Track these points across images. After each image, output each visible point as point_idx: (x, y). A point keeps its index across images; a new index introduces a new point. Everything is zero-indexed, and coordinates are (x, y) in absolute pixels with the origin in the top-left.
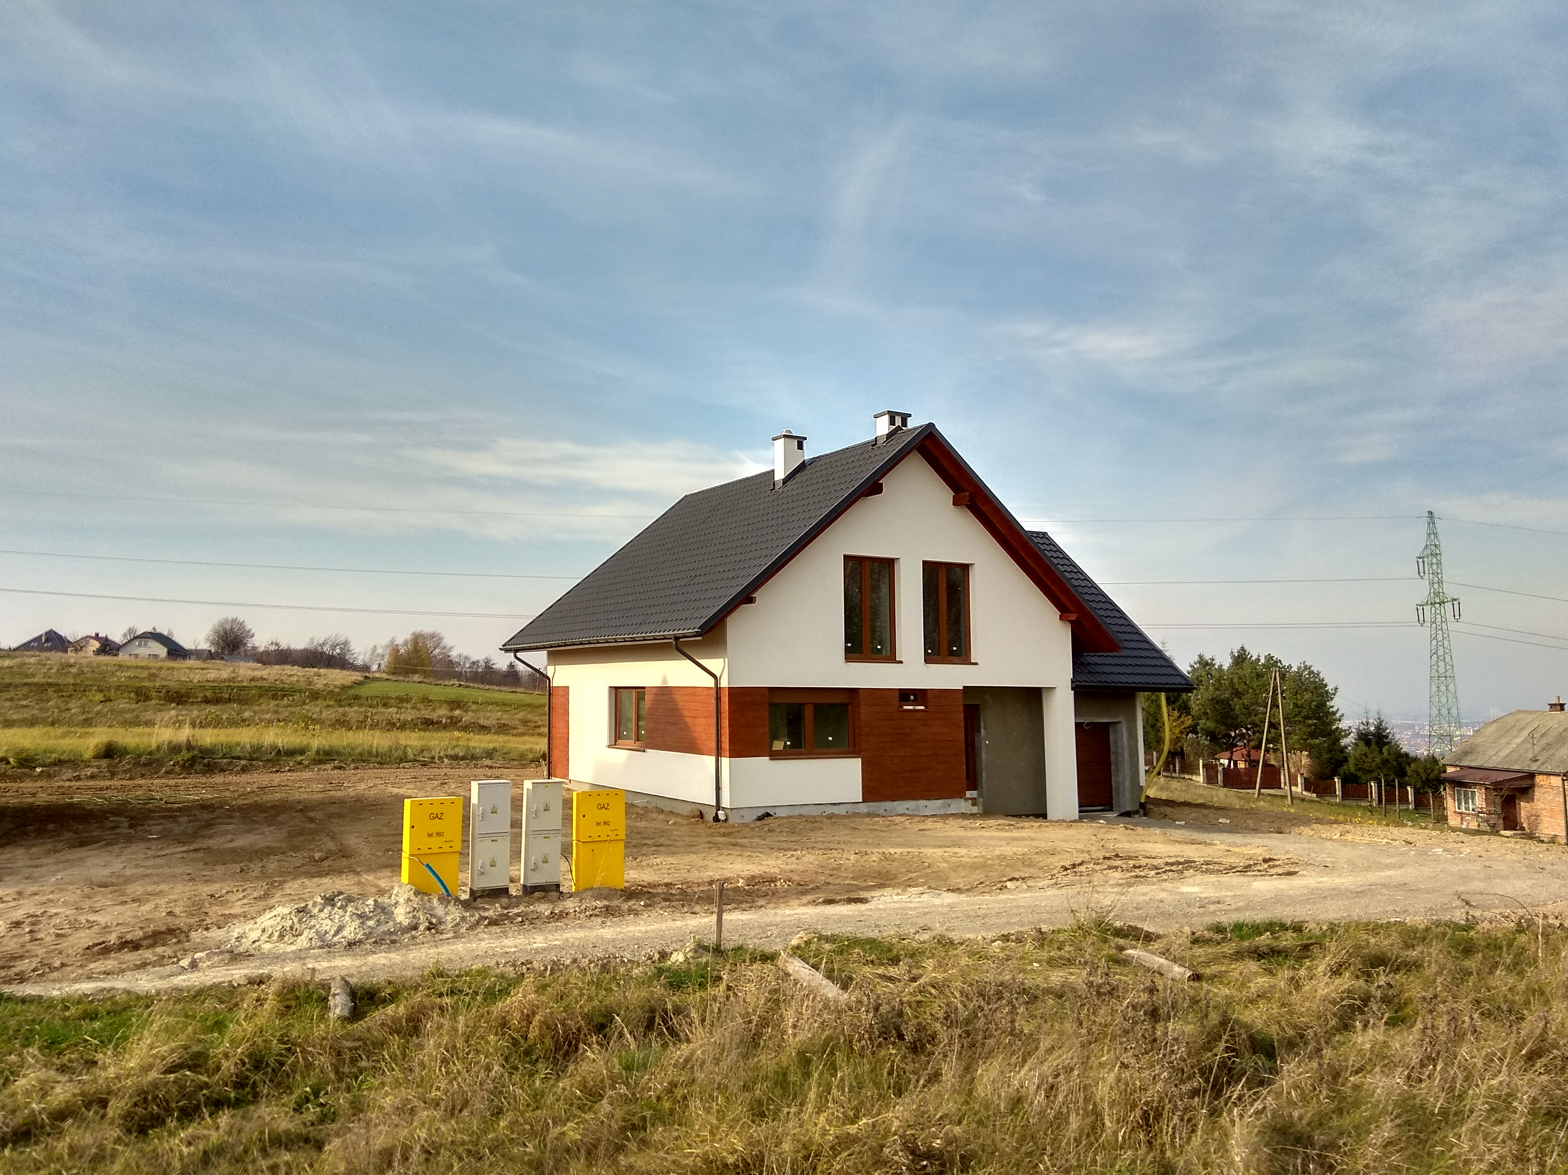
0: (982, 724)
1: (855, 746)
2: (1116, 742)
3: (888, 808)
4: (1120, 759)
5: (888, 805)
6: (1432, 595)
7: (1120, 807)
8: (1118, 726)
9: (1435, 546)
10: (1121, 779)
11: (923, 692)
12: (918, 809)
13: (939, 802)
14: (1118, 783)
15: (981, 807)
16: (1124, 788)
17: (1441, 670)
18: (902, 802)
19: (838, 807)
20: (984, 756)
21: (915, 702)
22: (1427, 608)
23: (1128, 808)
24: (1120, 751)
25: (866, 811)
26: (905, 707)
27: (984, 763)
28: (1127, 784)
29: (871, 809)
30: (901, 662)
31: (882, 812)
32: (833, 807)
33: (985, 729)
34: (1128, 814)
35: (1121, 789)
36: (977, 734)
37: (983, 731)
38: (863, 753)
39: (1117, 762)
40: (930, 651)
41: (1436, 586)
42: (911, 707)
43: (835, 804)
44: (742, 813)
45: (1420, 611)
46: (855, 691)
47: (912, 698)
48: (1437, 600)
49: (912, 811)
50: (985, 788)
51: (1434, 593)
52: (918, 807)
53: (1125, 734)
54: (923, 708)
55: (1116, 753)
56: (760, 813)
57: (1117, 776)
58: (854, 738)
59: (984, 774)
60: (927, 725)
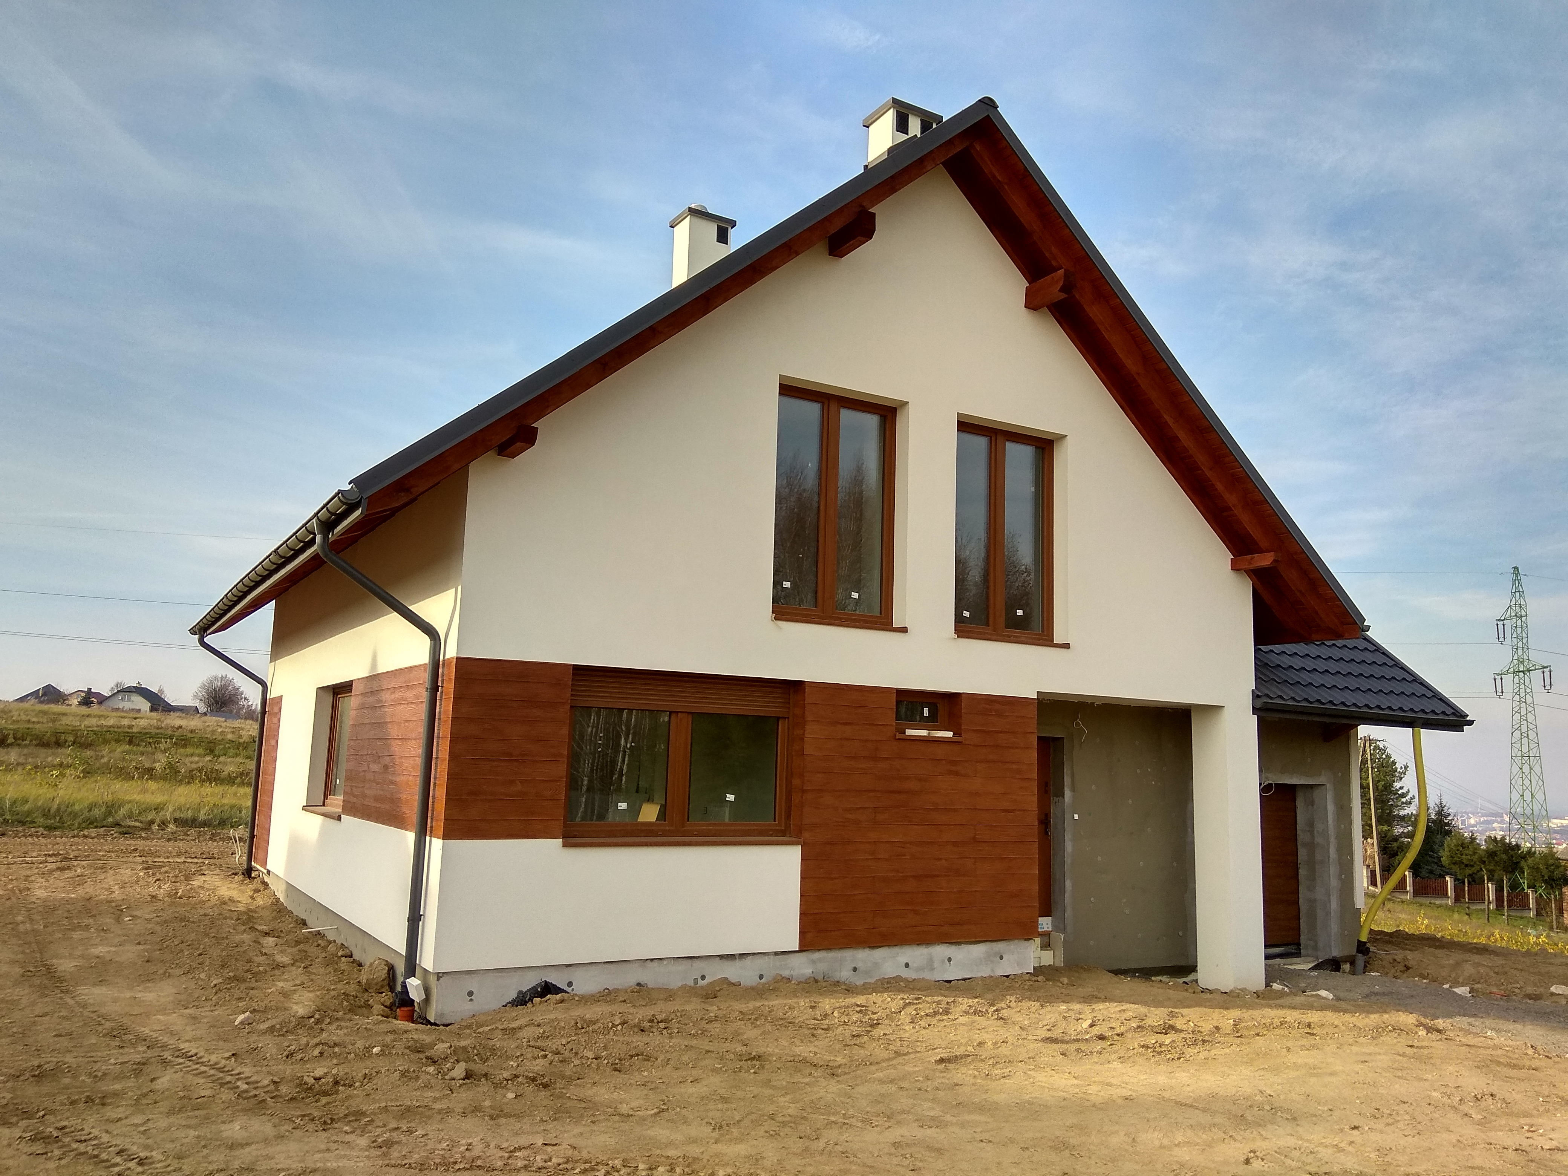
0: (1067, 780)
1: (788, 816)
2: (1311, 824)
3: (859, 965)
4: (1318, 857)
5: (862, 957)
6: (1515, 662)
7: (1316, 948)
8: (1317, 793)
9: (1520, 606)
10: (1319, 894)
11: (952, 698)
12: (930, 965)
13: (978, 950)
14: (1312, 902)
15: (1060, 952)
16: (1328, 913)
17: (1525, 750)
18: (896, 950)
19: (738, 963)
20: (1069, 847)
21: (932, 722)
22: (1508, 679)
23: (1335, 953)
24: (1318, 840)
25: (808, 971)
26: (910, 732)
27: (1068, 860)
28: (1334, 905)
29: (822, 967)
30: (904, 630)
31: (845, 974)
32: (727, 964)
33: (1073, 790)
34: (1334, 965)
35: (1320, 914)
36: (1053, 800)
37: (1068, 794)
38: (806, 835)
39: (1312, 863)
40: (966, 614)
41: (1520, 651)
42: (924, 733)
43: (731, 957)
44: (472, 984)
45: (1498, 682)
46: (796, 686)
47: (926, 712)
48: (1522, 669)
49: (919, 969)
50: (1069, 913)
51: (1518, 660)
52: (931, 960)
53: (1331, 808)
54: (950, 734)
55: (1312, 846)
56: (529, 982)
57: (1311, 888)
58: (789, 800)
59: (1068, 884)
60: (957, 774)
